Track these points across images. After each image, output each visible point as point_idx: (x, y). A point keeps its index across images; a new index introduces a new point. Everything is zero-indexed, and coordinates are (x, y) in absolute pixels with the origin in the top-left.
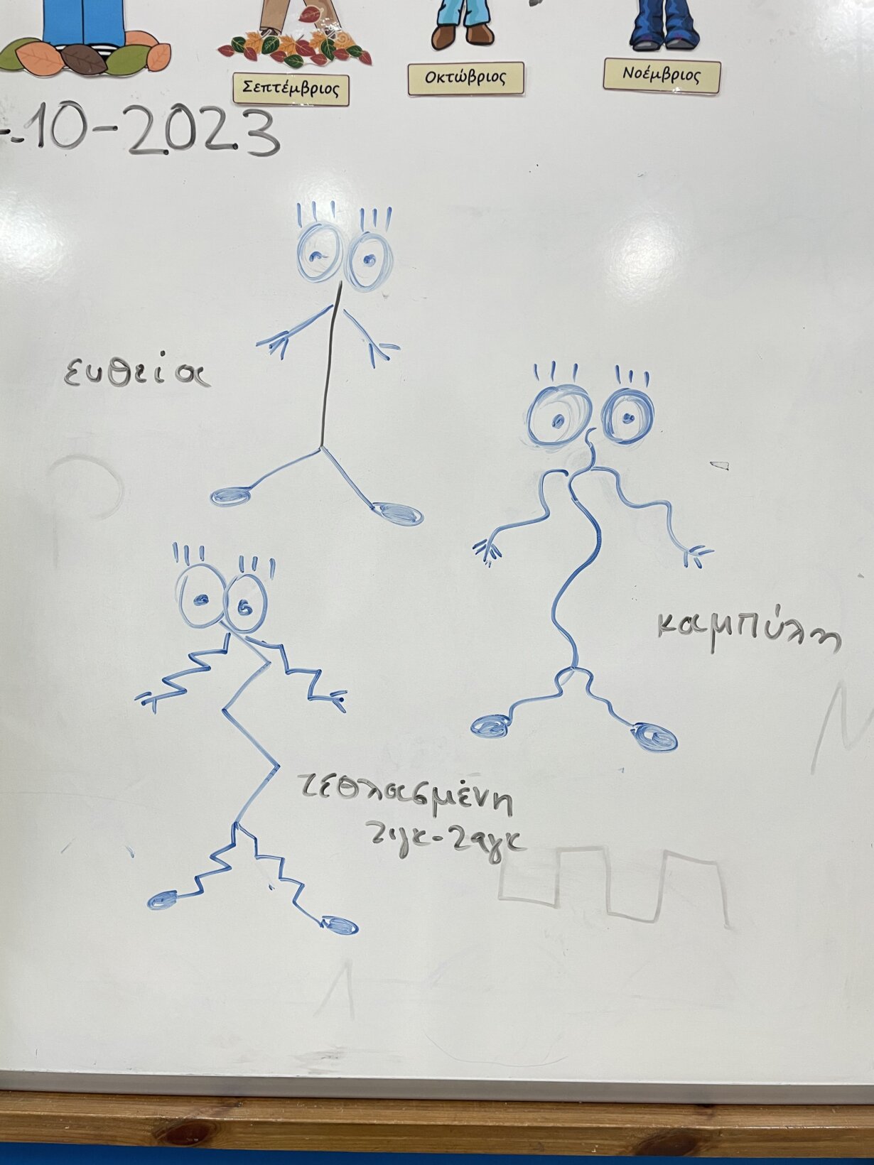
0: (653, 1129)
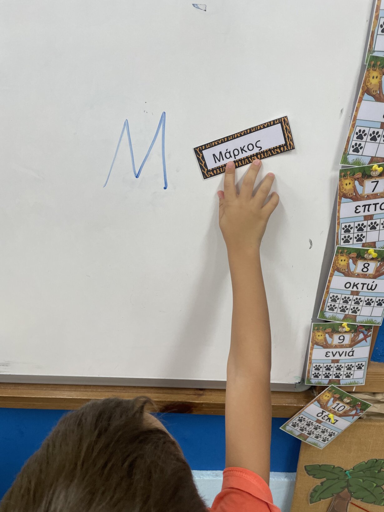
0: (168, 402)
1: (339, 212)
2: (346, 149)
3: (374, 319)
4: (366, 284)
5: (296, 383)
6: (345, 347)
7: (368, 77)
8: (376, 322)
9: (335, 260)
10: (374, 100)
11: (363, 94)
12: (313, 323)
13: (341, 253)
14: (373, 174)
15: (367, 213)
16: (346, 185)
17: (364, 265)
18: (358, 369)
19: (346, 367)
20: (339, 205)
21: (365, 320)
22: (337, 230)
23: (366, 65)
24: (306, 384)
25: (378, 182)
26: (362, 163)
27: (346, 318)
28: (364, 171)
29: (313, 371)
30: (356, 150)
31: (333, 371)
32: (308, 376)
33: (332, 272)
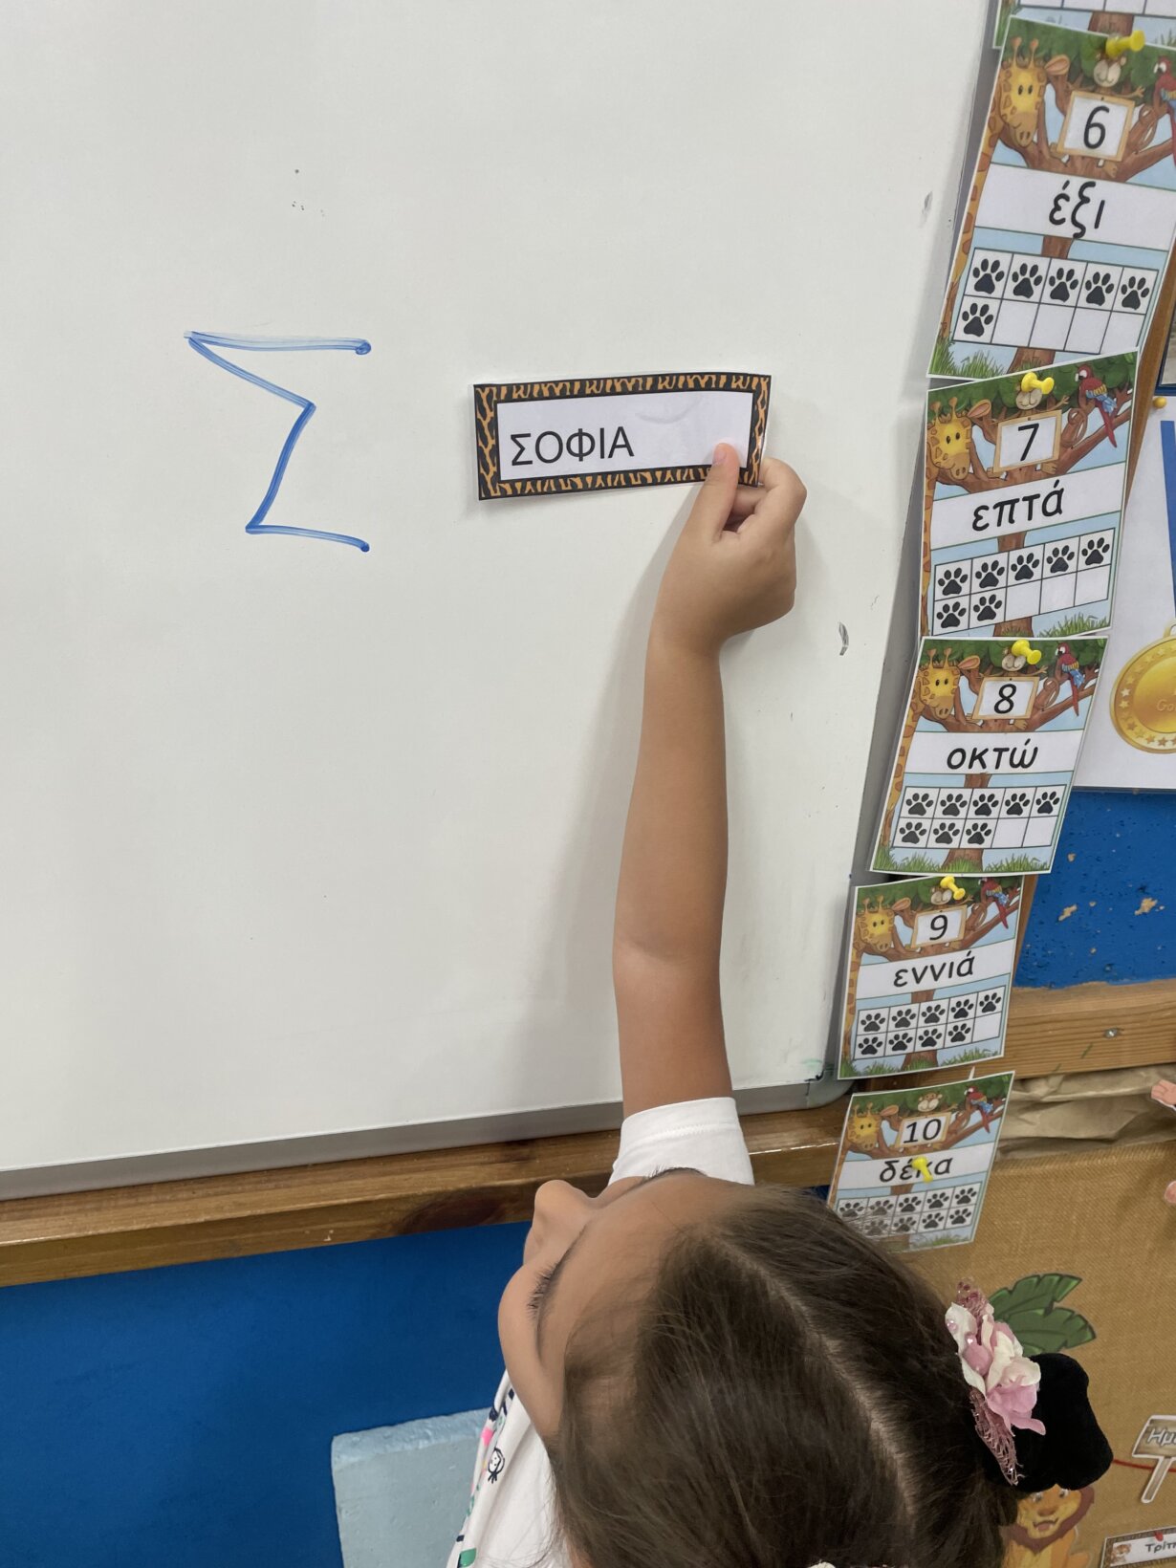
0: (424, 1195)
1: (927, 530)
2: (945, 325)
3: (1031, 854)
4: (1007, 750)
5: (810, 1080)
6: (951, 948)
7: (1005, 87)
8: (1036, 864)
9: (919, 684)
10: (1024, 164)
11: (992, 145)
12: (857, 888)
13: (936, 659)
14: (1024, 402)
15: (1007, 529)
16: (948, 440)
17: (1001, 693)
18: (984, 1011)
19: (953, 1010)
20: (929, 507)
21: (1006, 860)
22: (923, 588)
23: (998, 51)
24: (841, 1076)
25: (1035, 427)
26: (992, 370)
27: (953, 860)
28: (998, 393)
29: (861, 1034)
30: (975, 328)
31: (918, 1027)
32: (846, 1053)
33: (911, 723)
